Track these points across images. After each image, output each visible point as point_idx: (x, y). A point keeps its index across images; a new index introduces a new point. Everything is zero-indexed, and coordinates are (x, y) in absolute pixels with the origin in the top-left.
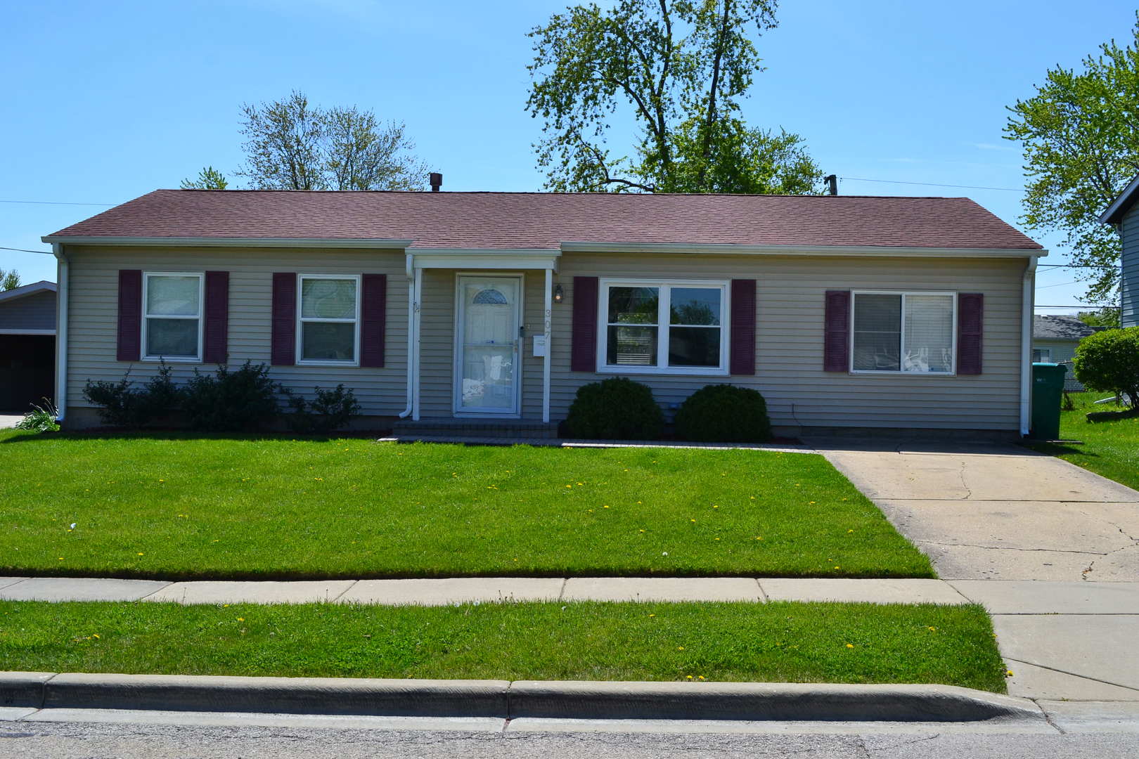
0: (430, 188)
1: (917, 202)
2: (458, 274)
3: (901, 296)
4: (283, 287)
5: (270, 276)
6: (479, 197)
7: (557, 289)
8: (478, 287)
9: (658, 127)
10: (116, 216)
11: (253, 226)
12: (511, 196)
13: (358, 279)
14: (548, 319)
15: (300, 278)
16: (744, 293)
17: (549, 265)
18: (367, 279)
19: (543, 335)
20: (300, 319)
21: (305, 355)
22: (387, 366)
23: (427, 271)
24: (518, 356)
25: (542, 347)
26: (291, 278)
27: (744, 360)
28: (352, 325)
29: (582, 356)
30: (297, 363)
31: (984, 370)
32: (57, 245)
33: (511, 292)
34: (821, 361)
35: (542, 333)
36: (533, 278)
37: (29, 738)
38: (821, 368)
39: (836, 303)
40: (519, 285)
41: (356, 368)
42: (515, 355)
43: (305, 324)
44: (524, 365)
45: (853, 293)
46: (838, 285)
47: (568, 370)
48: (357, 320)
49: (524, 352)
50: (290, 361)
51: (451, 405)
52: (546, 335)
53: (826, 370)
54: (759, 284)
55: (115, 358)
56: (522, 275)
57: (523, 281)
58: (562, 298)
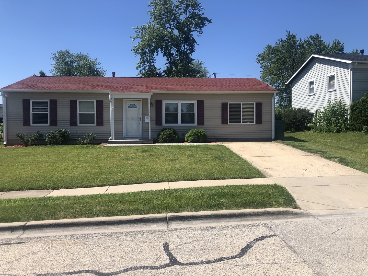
0: (112, 76)
1: (242, 79)
2: (123, 100)
3: (241, 104)
4: (73, 104)
5: (69, 101)
6: (127, 79)
7: (151, 104)
8: (129, 103)
9: (170, 60)
10: (20, 84)
11: (63, 86)
12: (135, 78)
13: (95, 101)
14: (149, 112)
15: (78, 101)
16: (201, 104)
17: (149, 97)
18: (97, 101)
19: (148, 116)
20: (78, 113)
21: (80, 123)
22: (104, 125)
23: (115, 99)
24: (141, 122)
25: (148, 119)
26: (75, 101)
27: (201, 122)
28: (94, 114)
29: (158, 121)
30: (78, 125)
31: (263, 122)
32: (2, 92)
33: (139, 105)
34: (221, 121)
35: (148, 115)
36: (145, 101)
38: (221, 123)
39: (224, 106)
40: (141, 102)
41: (95, 126)
42: (140, 121)
43: (80, 114)
44: (143, 124)
45: (229, 103)
46: (225, 101)
47: (155, 125)
48: (95, 113)
49: (143, 121)
50: (76, 124)
51: (123, 135)
52: (149, 116)
53: (222, 124)
54: (204, 101)
55: (23, 125)
56: (141, 100)
57: (141, 101)
58: (152, 106)
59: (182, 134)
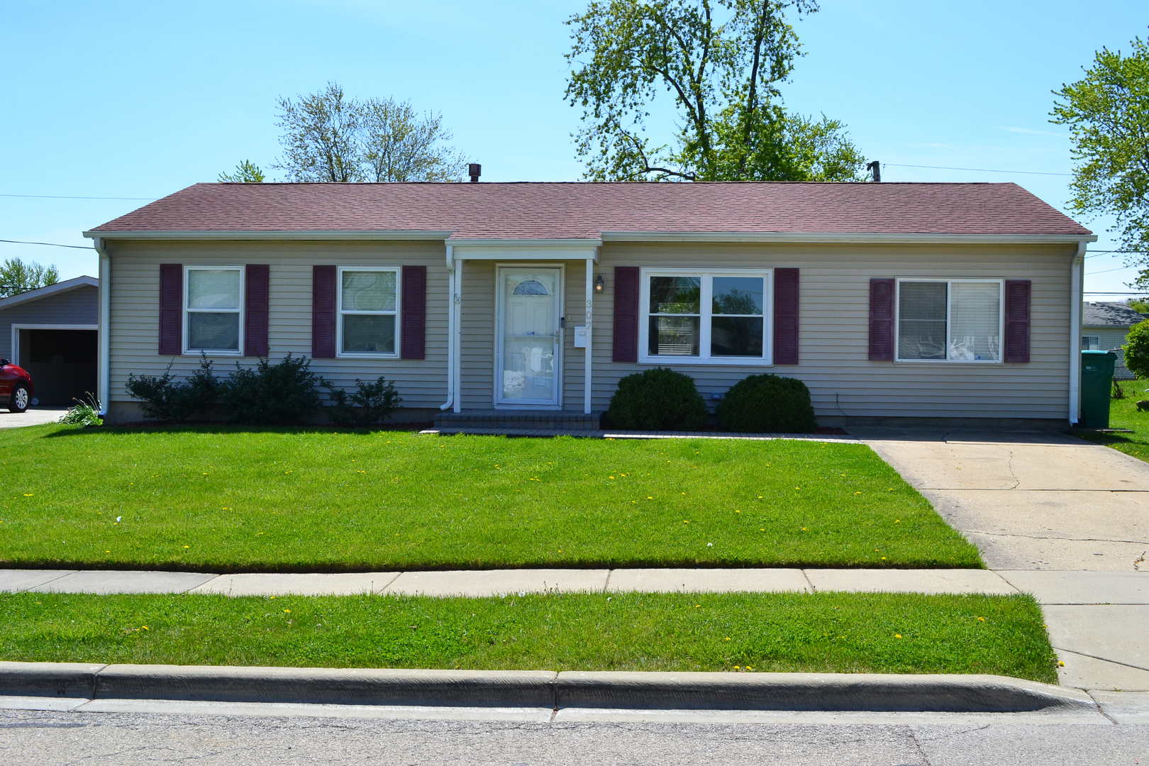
0: (468, 179)
1: (963, 188)
2: (498, 265)
3: (947, 284)
4: (324, 279)
5: (311, 269)
6: (518, 187)
7: (598, 279)
8: (518, 278)
9: (697, 114)
10: (156, 210)
11: (292, 218)
12: (551, 186)
13: (398, 271)
14: (589, 309)
15: (340, 270)
16: (787, 281)
17: (589, 255)
18: (407, 271)
19: (585, 326)
20: (340, 312)
21: (346, 348)
22: (427, 358)
23: (467, 262)
24: (559, 347)
25: (583, 337)
26: (332, 270)
27: (787, 350)
28: (393, 317)
29: (624, 347)
30: (337, 356)
31: (1032, 358)
32: (99, 239)
33: (552, 282)
34: (866, 351)
35: (583, 324)
36: (574, 268)
37: (82, 728)
38: (865, 357)
39: (880, 292)
40: (559, 276)
41: (396, 360)
42: (556, 346)
43: (346, 317)
44: (565, 357)
45: (898, 281)
46: (883, 273)
47: (610, 360)
48: (397, 312)
49: (565, 343)
50: (330, 354)
51: (492, 396)
52: (587, 326)
53: (870, 359)
54: (802, 272)
55: (157, 352)
56: (562, 265)
57: (563, 270)
58: (603, 288)
59: (712, 394)
